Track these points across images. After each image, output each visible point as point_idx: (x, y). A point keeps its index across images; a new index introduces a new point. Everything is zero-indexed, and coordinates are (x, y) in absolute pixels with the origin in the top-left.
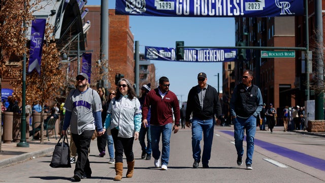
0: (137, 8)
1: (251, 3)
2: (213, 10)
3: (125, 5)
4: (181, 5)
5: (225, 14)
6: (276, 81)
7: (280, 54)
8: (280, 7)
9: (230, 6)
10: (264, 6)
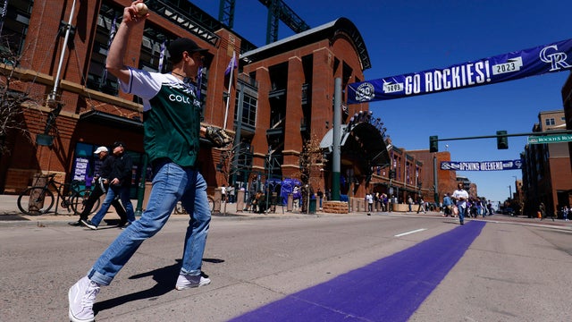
0: (365, 95)
1: (501, 65)
2: (449, 83)
3: (355, 95)
4: (411, 85)
5: (464, 84)
6: (553, 187)
7: (555, 139)
8: (549, 61)
9: (470, 74)
10: (522, 65)
